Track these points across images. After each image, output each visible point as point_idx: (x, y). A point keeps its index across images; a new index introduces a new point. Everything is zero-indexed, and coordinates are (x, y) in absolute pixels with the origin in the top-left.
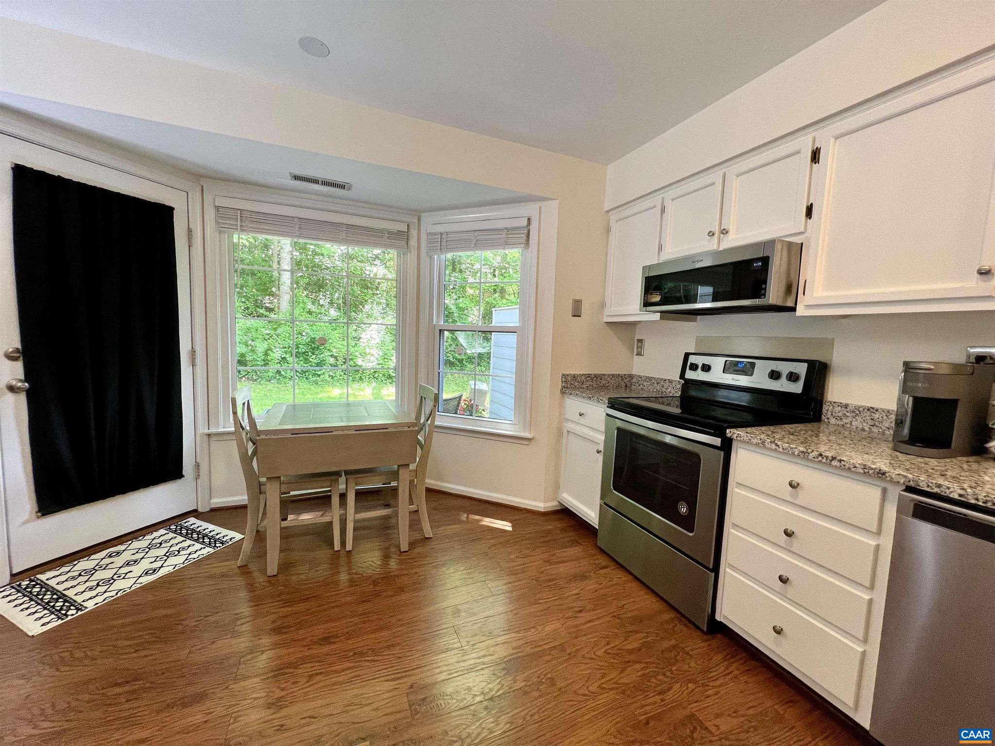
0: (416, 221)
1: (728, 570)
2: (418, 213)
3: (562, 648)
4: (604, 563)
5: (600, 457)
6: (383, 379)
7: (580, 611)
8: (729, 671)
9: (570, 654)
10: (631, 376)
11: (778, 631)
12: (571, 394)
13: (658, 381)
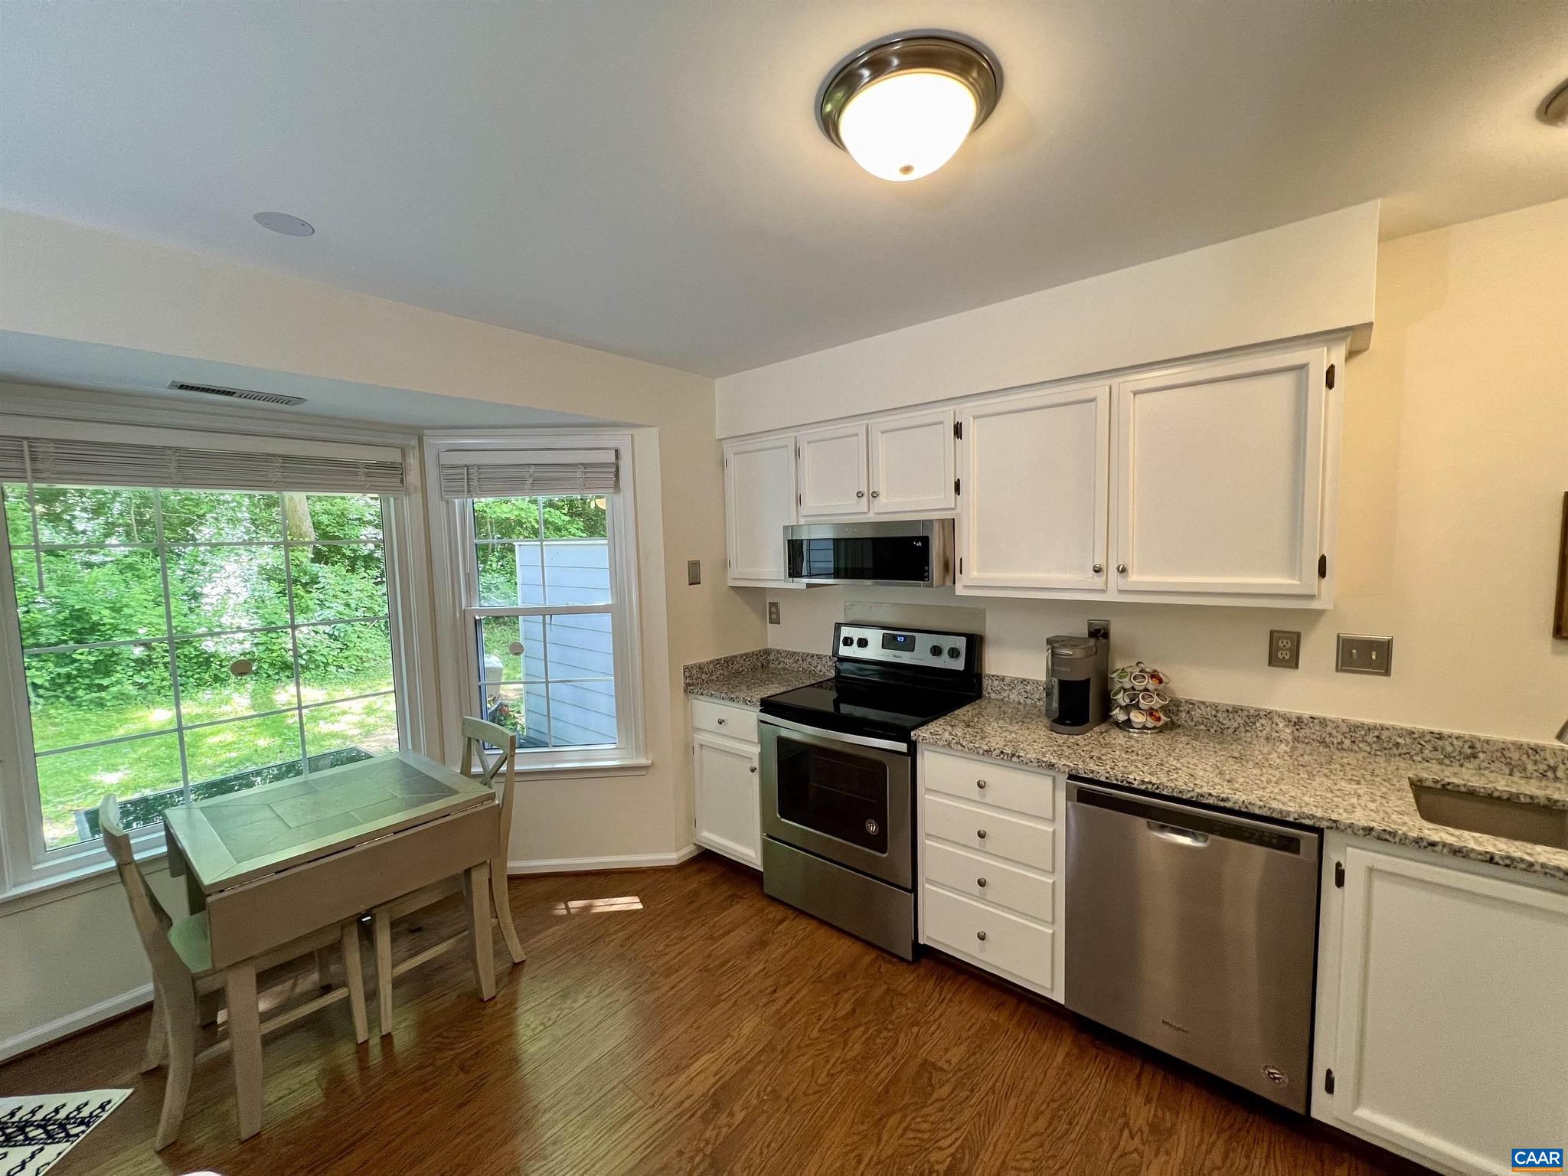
0: (414, 442)
1: (927, 886)
2: (417, 433)
3: (770, 1047)
4: (780, 915)
5: (756, 778)
6: (271, 673)
7: (775, 991)
8: (942, 997)
9: (782, 1051)
10: (767, 652)
11: (982, 937)
12: (702, 694)
13: (805, 657)
